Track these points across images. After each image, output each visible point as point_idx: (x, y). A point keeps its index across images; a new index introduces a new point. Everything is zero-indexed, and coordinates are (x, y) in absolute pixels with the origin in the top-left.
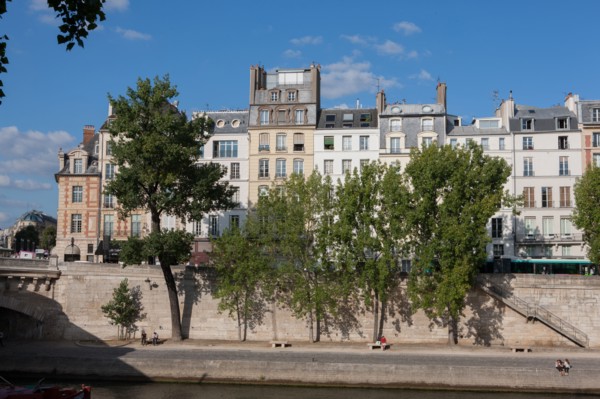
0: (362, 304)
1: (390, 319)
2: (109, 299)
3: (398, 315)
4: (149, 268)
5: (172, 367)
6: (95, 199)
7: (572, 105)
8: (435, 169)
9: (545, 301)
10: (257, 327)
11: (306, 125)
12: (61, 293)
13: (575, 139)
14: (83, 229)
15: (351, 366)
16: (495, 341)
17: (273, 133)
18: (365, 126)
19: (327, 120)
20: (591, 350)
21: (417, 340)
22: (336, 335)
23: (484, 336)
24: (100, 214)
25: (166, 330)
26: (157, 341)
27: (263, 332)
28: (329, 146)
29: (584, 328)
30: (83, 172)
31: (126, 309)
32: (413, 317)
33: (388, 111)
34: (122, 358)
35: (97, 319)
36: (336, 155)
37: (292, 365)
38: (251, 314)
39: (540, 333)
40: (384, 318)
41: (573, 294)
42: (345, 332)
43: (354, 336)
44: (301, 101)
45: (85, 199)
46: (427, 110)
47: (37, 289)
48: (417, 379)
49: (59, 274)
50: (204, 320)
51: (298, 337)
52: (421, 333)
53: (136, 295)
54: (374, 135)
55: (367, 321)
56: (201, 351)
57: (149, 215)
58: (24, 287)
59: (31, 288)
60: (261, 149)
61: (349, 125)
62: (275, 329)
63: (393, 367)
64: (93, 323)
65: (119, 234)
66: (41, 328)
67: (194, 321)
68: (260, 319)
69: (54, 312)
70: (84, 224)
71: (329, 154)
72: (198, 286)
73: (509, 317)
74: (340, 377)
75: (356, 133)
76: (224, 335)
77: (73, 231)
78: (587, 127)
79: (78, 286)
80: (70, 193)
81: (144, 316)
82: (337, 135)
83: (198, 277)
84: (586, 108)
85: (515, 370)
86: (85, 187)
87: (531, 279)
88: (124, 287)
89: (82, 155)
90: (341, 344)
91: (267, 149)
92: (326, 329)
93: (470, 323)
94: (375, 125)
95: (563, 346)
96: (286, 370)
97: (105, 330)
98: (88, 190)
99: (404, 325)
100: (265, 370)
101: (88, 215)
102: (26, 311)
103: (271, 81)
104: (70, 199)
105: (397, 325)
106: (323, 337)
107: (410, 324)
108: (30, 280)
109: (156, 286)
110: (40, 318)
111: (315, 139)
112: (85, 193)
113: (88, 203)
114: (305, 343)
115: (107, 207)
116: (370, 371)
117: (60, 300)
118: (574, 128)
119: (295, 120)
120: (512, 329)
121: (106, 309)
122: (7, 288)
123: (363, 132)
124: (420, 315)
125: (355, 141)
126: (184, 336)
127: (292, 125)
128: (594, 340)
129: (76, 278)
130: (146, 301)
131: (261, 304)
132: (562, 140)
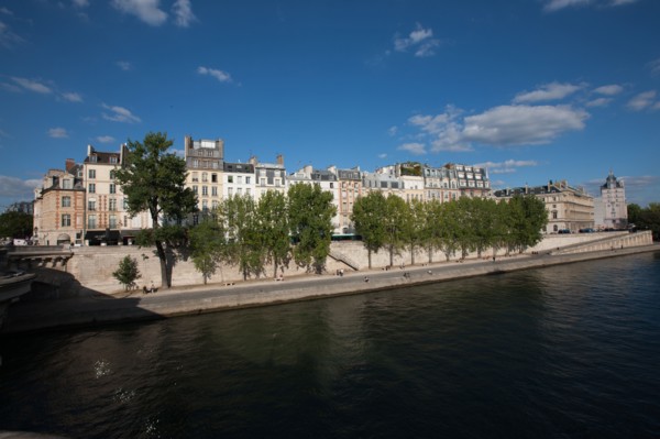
0: (266, 260)
1: (279, 266)
2: (117, 267)
3: (283, 264)
5: (181, 306)
6: (81, 205)
7: (333, 170)
9: (343, 252)
10: (212, 276)
11: (219, 169)
12: (74, 267)
13: (336, 184)
14: (72, 224)
16: (323, 272)
17: (200, 172)
18: (248, 172)
19: (229, 168)
20: (362, 271)
21: (292, 274)
22: (253, 276)
23: (319, 269)
24: (85, 214)
25: (158, 280)
27: (216, 278)
28: (230, 181)
29: (357, 262)
30: (71, 187)
31: (128, 273)
32: (289, 264)
33: (259, 166)
36: (235, 185)
38: (207, 269)
39: (341, 266)
40: (277, 267)
41: (352, 249)
42: (257, 274)
43: (262, 276)
44: (215, 157)
45: (72, 205)
46: (277, 167)
47: (54, 265)
48: (314, 294)
49: (73, 254)
50: (180, 275)
51: (235, 279)
52: (293, 270)
53: (134, 264)
54: (253, 177)
55: (269, 269)
58: (44, 265)
59: (49, 265)
60: (194, 180)
61: (240, 171)
64: (103, 283)
65: (100, 226)
66: (58, 291)
67: (174, 276)
68: (213, 271)
69: (69, 280)
70: (72, 221)
71: (230, 185)
72: (175, 256)
73: (329, 261)
74: (278, 298)
75: (244, 175)
76: (194, 282)
77: (63, 225)
78: (340, 180)
79: (88, 261)
80: (60, 201)
81: (140, 276)
82: (235, 175)
83: (175, 251)
84: (339, 172)
85: (346, 285)
86: (73, 197)
87: (337, 243)
88: (127, 260)
89: (71, 178)
90: (256, 280)
91: (197, 180)
92: (249, 274)
93: (314, 265)
94: (253, 172)
95: (349, 271)
97: (111, 287)
98: (75, 199)
99: (285, 268)
101: (75, 215)
102: (46, 281)
103: (196, 145)
104: (60, 205)
105: (282, 268)
106: (247, 278)
107: (288, 268)
108: (49, 260)
109: (147, 258)
110: (58, 284)
111: (223, 177)
112: (72, 201)
113: (75, 207)
114: (241, 282)
115: (91, 210)
117: (73, 271)
118: (335, 180)
119: (212, 166)
120: (330, 264)
121: (115, 275)
122: (30, 266)
123: (248, 175)
124: (292, 263)
125: (244, 179)
126: (169, 285)
127: (210, 169)
128: (360, 267)
129: (86, 256)
130: (141, 267)
131: (214, 264)
132: (331, 184)
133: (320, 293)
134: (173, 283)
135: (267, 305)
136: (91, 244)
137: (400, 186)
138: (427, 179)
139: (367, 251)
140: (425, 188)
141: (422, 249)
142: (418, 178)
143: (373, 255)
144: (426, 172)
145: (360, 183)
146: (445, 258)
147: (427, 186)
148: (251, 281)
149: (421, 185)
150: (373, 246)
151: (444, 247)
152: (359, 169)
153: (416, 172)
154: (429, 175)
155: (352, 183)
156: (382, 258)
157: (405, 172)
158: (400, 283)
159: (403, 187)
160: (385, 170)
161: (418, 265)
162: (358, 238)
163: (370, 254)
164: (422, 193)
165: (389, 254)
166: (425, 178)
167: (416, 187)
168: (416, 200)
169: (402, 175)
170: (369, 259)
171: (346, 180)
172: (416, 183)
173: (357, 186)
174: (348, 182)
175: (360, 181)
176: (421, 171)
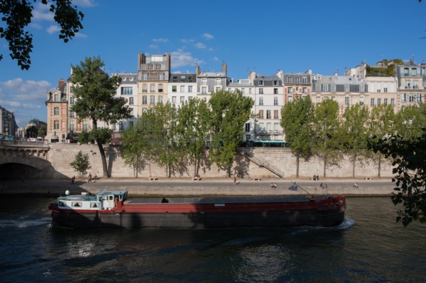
0: (189, 161)
1: (201, 167)
2: (73, 159)
3: (205, 166)
4: (92, 145)
6: (65, 113)
7: (280, 75)
8: (222, 101)
9: (267, 158)
10: (142, 172)
11: (164, 81)
12: (50, 157)
13: (280, 90)
14: (60, 128)
15: (185, 187)
16: (245, 176)
17: (149, 84)
18: (191, 82)
19: (174, 78)
20: (285, 179)
21: (213, 176)
22: (177, 174)
23: (241, 173)
24: (67, 120)
25: (101, 173)
26: (96, 178)
27: (145, 173)
28: (174, 90)
29: (282, 170)
30: (59, 100)
31: (82, 164)
32: (211, 166)
33: (201, 75)
34: (81, 186)
35: (68, 168)
36: (178, 94)
37: (158, 188)
38: (139, 166)
39: (264, 172)
40: (199, 167)
41: (278, 155)
42: (181, 172)
43: (185, 175)
44: (162, 69)
45: (60, 114)
46: (218, 75)
47: (39, 155)
48: (213, 193)
49: (49, 148)
50: (118, 168)
51: (161, 176)
52: (215, 172)
53: (86, 157)
54: (194, 85)
55: (191, 168)
56: (117, 183)
57: (92, 121)
58: (32, 154)
59: (36, 155)
60: (143, 91)
61: (183, 81)
62: (150, 172)
63: (203, 188)
64: (66, 170)
66: (41, 173)
67: (113, 169)
68: (143, 167)
69: (48, 166)
70: (60, 125)
71: (174, 94)
72: (115, 153)
73: (252, 166)
74: (180, 193)
75: (187, 85)
76: (127, 175)
77: (55, 128)
78: (286, 84)
79: (58, 154)
80: (53, 111)
81: (90, 167)
82: (178, 85)
83: (115, 149)
84: (285, 77)
85: (255, 188)
86: (60, 108)
87: (261, 149)
88: (80, 154)
89: (59, 93)
90: (180, 178)
91: (146, 91)
92: (173, 172)
93: (236, 169)
94: (195, 81)
95: (274, 177)
96: (156, 190)
97: (71, 173)
98: (62, 109)
99: (207, 170)
100: (146, 190)
101: (62, 121)
102: (34, 166)
103: (148, 60)
104: (53, 113)
105: (204, 169)
106: (172, 176)
107: (210, 169)
108: (35, 151)
109: (95, 153)
110: (41, 169)
111: (168, 87)
112: (60, 111)
113: (62, 115)
114: (164, 178)
115: (71, 117)
116: (193, 190)
117: (50, 160)
118: (280, 85)
119: (159, 78)
120: (253, 170)
121: (72, 164)
122: (24, 155)
123: (190, 84)
124: (214, 165)
125: (186, 88)
126: (109, 176)
127: (158, 80)
128: (286, 175)
129: (57, 150)
130: (91, 160)
131: (144, 161)
132: (275, 90)
134: (113, 175)
137: (362, 89)
138: (403, 80)
139: (295, 158)
140: (399, 90)
141: (369, 160)
142: (391, 79)
143: (303, 163)
144: (402, 71)
145: (310, 88)
147: (402, 88)
149: (392, 87)
150: (304, 153)
152: (310, 72)
153: (388, 72)
154: (406, 75)
155: (300, 87)
156: (313, 167)
157: (371, 72)
159: (366, 90)
161: (360, 178)
162: (287, 145)
163: (298, 161)
164: (395, 96)
165: (323, 163)
166: (399, 78)
167: (386, 90)
168: (385, 104)
169: (366, 76)
170: (298, 167)
171: (293, 85)
172: (386, 85)
173: (306, 90)
174: (294, 87)
175: (309, 85)
176: (395, 70)
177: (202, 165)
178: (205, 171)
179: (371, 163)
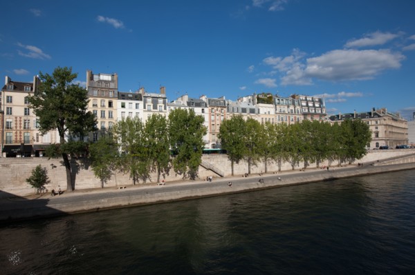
0: (151, 169)
1: (161, 174)
2: (30, 175)
3: (164, 172)
5: (83, 205)
6: (0, 124)
7: (204, 99)
9: (211, 163)
10: (108, 181)
11: (114, 97)
13: (206, 110)
15: (164, 193)
16: (196, 178)
17: (99, 99)
18: (138, 100)
19: (122, 96)
20: (226, 178)
21: (172, 180)
22: (141, 181)
23: (193, 176)
24: (3, 132)
25: (64, 185)
26: (61, 193)
27: (111, 183)
28: (123, 106)
29: (222, 171)
31: (39, 179)
32: (170, 173)
33: (146, 95)
35: (19, 185)
36: (127, 110)
37: (139, 196)
38: (104, 176)
39: (210, 174)
40: (159, 174)
41: (219, 160)
42: (144, 179)
43: (148, 181)
44: (111, 87)
46: (160, 96)
48: (189, 195)
50: (82, 180)
51: (126, 183)
52: (173, 177)
53: (44, 172)
54: (141, 103)
55: (153, 176)
60: (94, 105)
61: (131, 99)
62: (116, 182)
63: (179, 192)
64: (17, 188)
65: (16, 142)
67: (77, 181)
68: (109, 178)
71: (123, 110)
72: (78, 165)
73: (200, 169)
74: (161, 199)
75: (134, 102)
76: (93, 186)
78: (210, 106)
79: (5, 169)
81: (49, 182)
82: (127, 102)
83: (78, 162)
84: (209, 100)
87: (207, 156)
88: (38, 169)
91: (96, 105)
92: (137, 180)
93: (188, 173)
94: (141, 100)
95: (217, 177)
96: (138, 199)
97: (25, 190)
99: (166, 175)
103: (96, 78)
105: (164, 175)
106: (136, 183)
107: (168, 175)
109: (55, 167)
111: (117, 103)
114: (131, 186)
116: (171, 194)
118: (206, 106)
119: (109, 95)
120: (202, 172)
121: (28, 181)
123: (137, 102)
124: (172, 171)
125: (134, 105)
126: (73, 189)
127: (107, 97)
128: (225, 174)
129: (4, 166)
130: (50, 175)
131: (109, 172)
132: (203, 110)
133: (193, 195)
134: (76, 187)
135: (151, 204)
136: (7, 156)
137: (256, 112)
138: (278, 107)
139: (230, 162)
141: (273, 161)
142: (271, 105)
143: (235, 165)
144: (277, 101)
145: (226, 109)
146: (291, 168)
147: (277, 112)
148: (139, 185)
149: (272, 111)
150: (235, 158)
151: (291, 159)
152: (224, 98)
153: (269, 101)
154: (279, 103)
155: (219, 109)
156: (242, 167)
157: (260, 101)
158: (256, 187)
159: (259, 113)
160: (245, 99)
161: (270, 173)
162: (223, 152)
163: (232, 164)
164: (274, 117)
165: (247, 164)
166: (276, 105)
167: (269, 112)
168: (269, 122)
169: (258, 103)
170: (232, 168)
171: (214, 106)
172: (269, 110)
173: (223, 111)
174: (216, 108)
175: (225, 107)
176: (273, 100)
177: (162, 172)
178: (164, 177)
179: (275, 162)
